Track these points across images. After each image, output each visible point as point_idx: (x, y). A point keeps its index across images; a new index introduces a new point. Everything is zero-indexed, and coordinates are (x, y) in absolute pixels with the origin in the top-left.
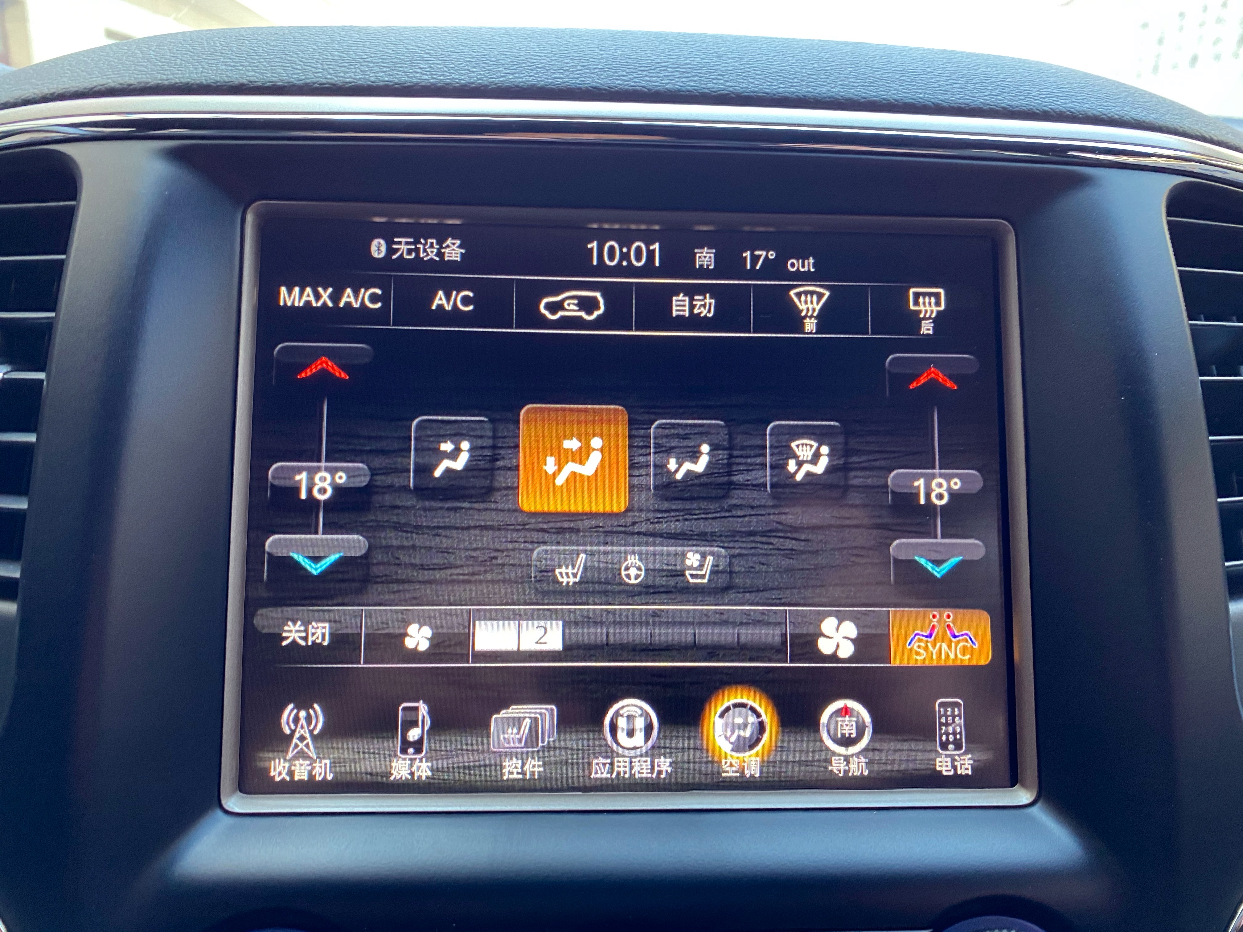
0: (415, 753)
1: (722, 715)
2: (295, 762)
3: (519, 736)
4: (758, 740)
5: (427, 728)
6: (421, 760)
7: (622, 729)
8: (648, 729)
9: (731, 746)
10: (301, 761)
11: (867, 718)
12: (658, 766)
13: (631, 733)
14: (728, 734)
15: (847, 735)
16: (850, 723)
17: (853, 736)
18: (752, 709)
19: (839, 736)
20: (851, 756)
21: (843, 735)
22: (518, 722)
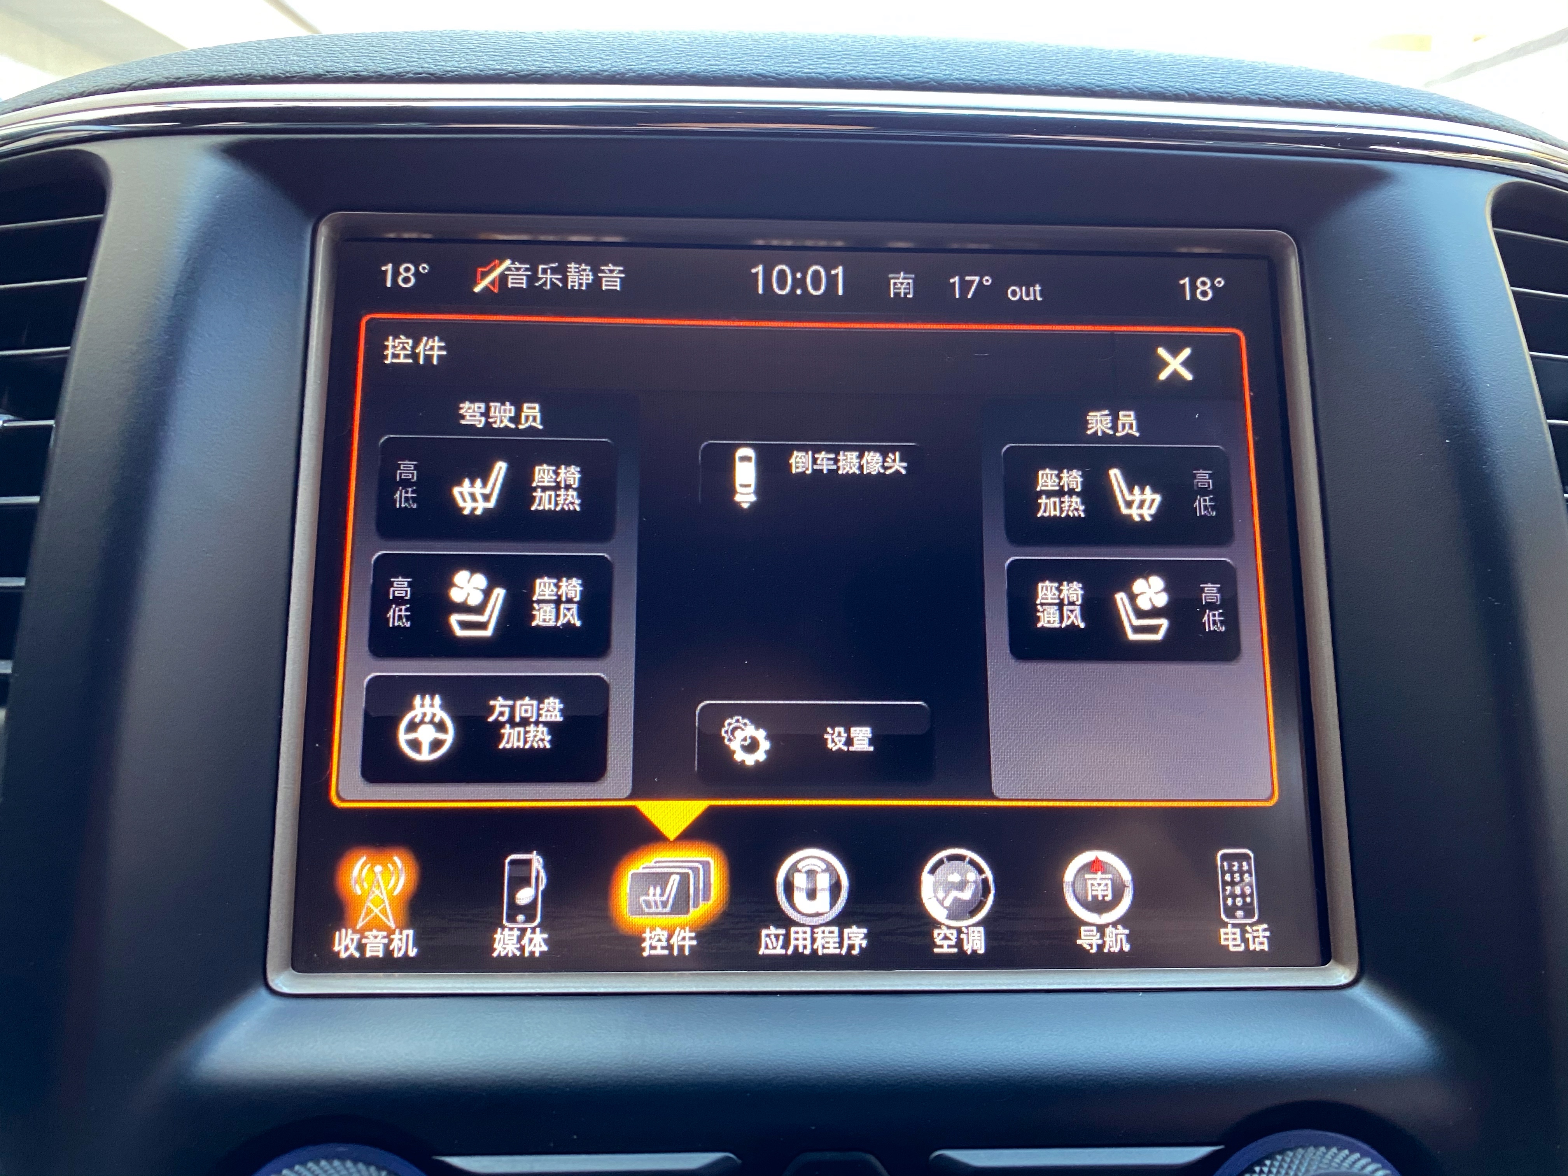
0: (526, 921)
1: (932, 871)
2: (367, 934)
3: (664, 898)
4: (981, 905)
5: (542, 887)
6: (533, 930)
7: (800, 889)
8: (835, 888)
9: (946, 912)
10: (375, 932)
11: (1126, 875)
12: (849, 938)
13: (812, 894)
14: (941, 895)
15: (1100, 898)
16: (1104, 882)
17: (1109, 898)
18: (972, 863)
19: (1090, 898)
20: (1107, 925)
21: (1095, 897)
22: (661, 879)
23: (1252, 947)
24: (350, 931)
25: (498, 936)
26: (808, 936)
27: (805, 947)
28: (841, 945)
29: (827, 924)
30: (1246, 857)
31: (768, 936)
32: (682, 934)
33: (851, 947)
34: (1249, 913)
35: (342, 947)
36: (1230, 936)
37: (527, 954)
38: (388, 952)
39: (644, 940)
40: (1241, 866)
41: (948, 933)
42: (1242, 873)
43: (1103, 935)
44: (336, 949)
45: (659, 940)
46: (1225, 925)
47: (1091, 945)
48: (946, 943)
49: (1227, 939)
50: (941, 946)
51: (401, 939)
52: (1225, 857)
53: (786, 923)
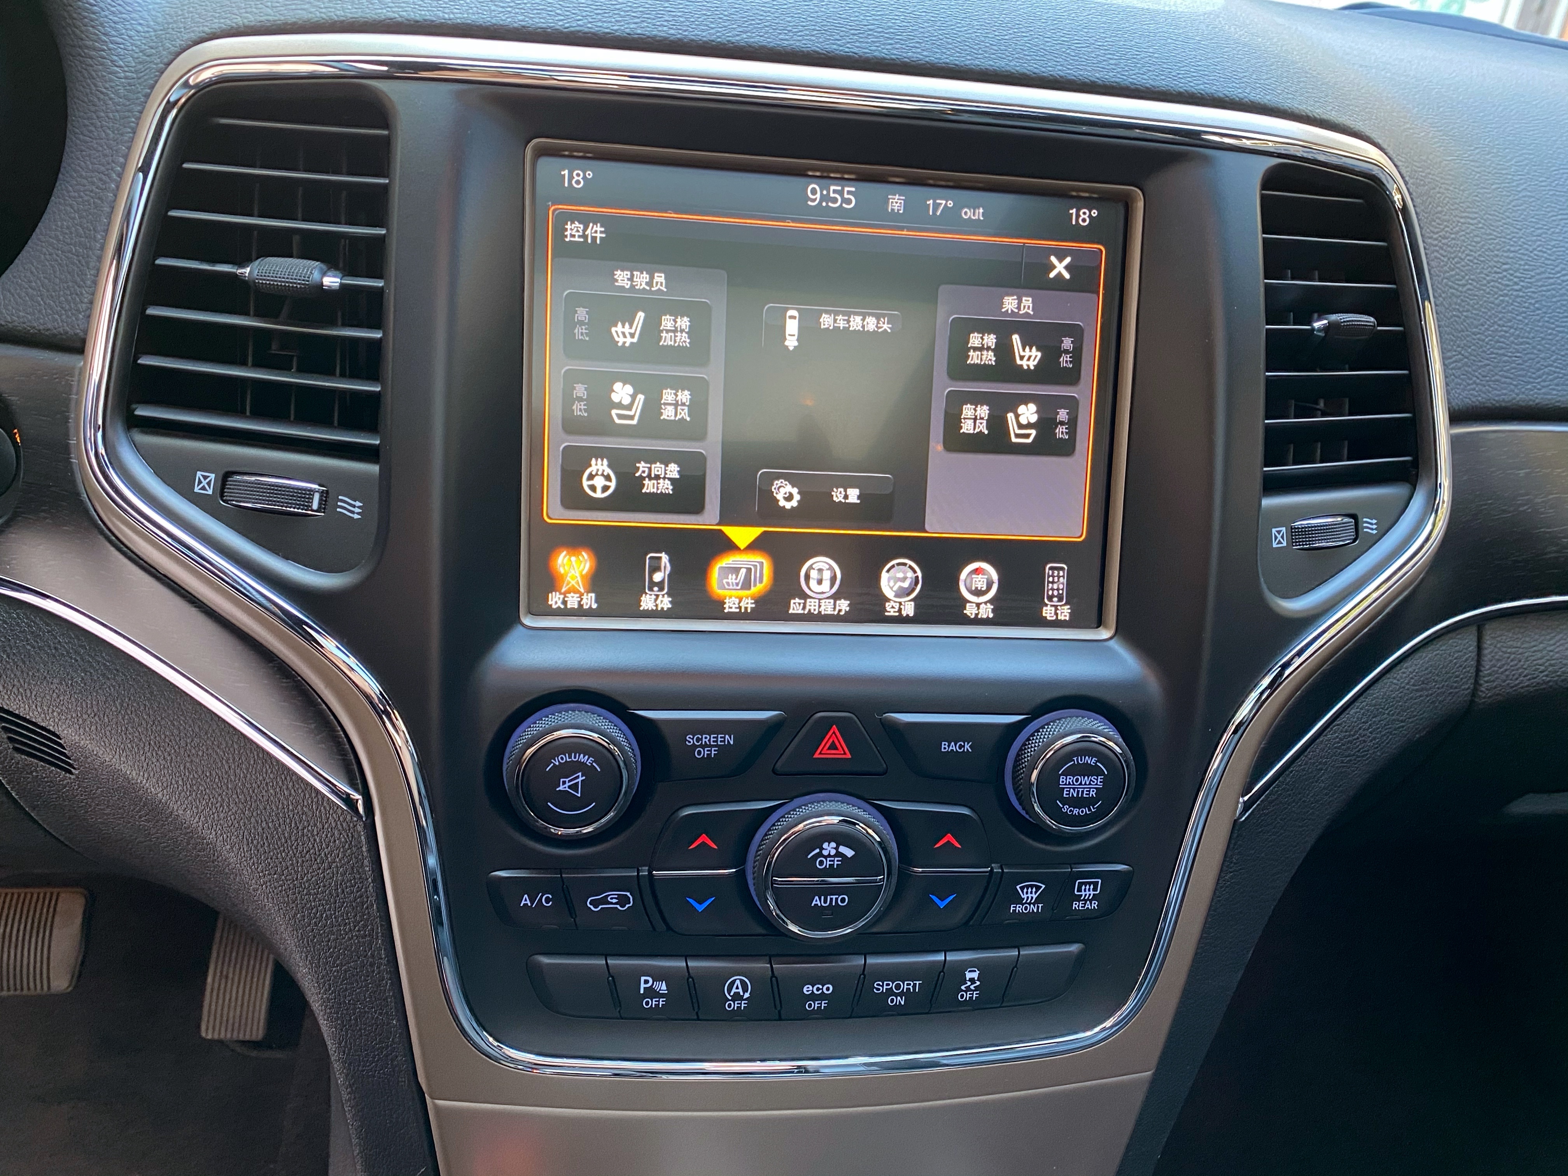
0: (659, 591)
1: (888, 571)
2: (567, 595)
3: (737, 581)
4: (913, 590)
5: (667, 572)
6: (663, 595)
7: (813, 578)
8: (833, 579)
9: (894, 594)
10: (572, 594)
11: (995, 576)
12: (839, 606)
13: (820, 582)
14: (892, 584)
15: (979, 588)
16: (982, 580)
17: (984, 589)
18: (910, 567)
19: (973, 588)
20: (981, 603)
21: (977, 588)
22: (736, 570)
23: (1059, 618)
24: (558, 593)
25: (643, 598)
26: (817, 604)
27: (815, 610)
28: (834, 608)
29: (828, 598)
30: (1062, 569)
31: (795, 603)
32: (747, 601)
33: (840, 611)
34: (1060, 600)
35: (553, 603)
36: (1048, 612)
37: (659, 609)
38: (580, 605)
39: (725, 603)
40: (1059, 573)
41: (894, 604)
42: (1059, 577)
43: (978, 609)
44: (550, 603)
45: (734, 604)
46: (1046, 605)
47: (972, 614)
48: (892, 610)
49: (1046, 613)
50: (889, 612)
51: (587, 599)
52: (1051, 568)
53: (805, 596)
